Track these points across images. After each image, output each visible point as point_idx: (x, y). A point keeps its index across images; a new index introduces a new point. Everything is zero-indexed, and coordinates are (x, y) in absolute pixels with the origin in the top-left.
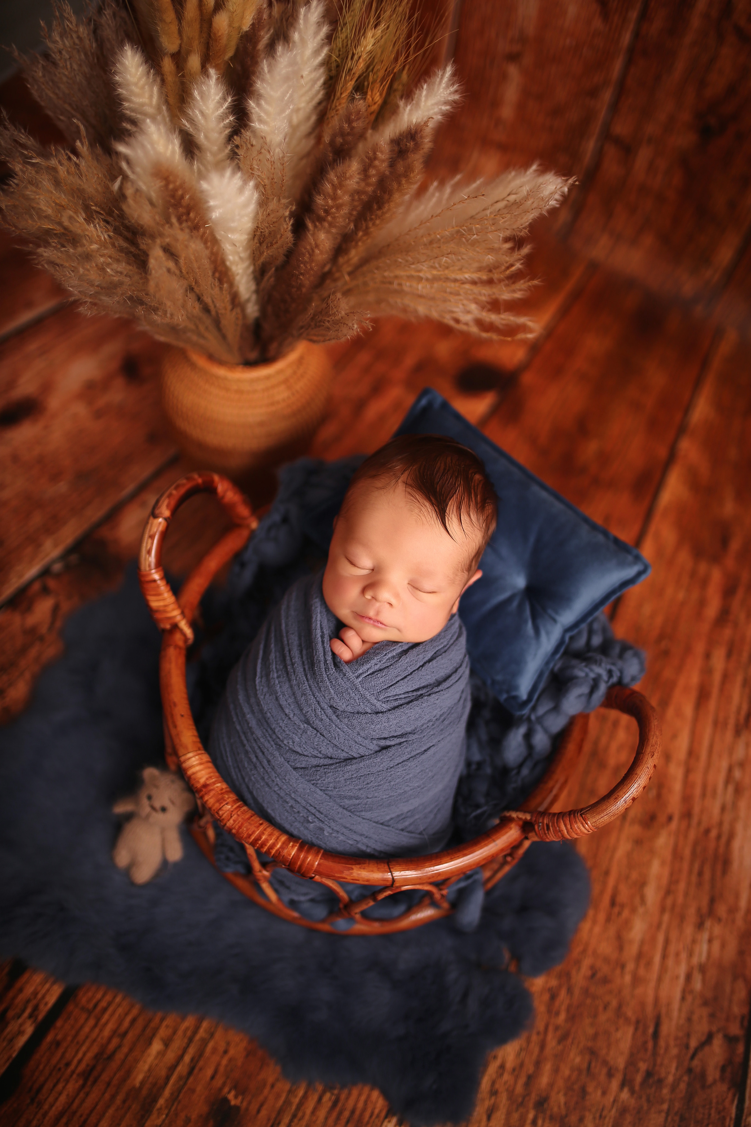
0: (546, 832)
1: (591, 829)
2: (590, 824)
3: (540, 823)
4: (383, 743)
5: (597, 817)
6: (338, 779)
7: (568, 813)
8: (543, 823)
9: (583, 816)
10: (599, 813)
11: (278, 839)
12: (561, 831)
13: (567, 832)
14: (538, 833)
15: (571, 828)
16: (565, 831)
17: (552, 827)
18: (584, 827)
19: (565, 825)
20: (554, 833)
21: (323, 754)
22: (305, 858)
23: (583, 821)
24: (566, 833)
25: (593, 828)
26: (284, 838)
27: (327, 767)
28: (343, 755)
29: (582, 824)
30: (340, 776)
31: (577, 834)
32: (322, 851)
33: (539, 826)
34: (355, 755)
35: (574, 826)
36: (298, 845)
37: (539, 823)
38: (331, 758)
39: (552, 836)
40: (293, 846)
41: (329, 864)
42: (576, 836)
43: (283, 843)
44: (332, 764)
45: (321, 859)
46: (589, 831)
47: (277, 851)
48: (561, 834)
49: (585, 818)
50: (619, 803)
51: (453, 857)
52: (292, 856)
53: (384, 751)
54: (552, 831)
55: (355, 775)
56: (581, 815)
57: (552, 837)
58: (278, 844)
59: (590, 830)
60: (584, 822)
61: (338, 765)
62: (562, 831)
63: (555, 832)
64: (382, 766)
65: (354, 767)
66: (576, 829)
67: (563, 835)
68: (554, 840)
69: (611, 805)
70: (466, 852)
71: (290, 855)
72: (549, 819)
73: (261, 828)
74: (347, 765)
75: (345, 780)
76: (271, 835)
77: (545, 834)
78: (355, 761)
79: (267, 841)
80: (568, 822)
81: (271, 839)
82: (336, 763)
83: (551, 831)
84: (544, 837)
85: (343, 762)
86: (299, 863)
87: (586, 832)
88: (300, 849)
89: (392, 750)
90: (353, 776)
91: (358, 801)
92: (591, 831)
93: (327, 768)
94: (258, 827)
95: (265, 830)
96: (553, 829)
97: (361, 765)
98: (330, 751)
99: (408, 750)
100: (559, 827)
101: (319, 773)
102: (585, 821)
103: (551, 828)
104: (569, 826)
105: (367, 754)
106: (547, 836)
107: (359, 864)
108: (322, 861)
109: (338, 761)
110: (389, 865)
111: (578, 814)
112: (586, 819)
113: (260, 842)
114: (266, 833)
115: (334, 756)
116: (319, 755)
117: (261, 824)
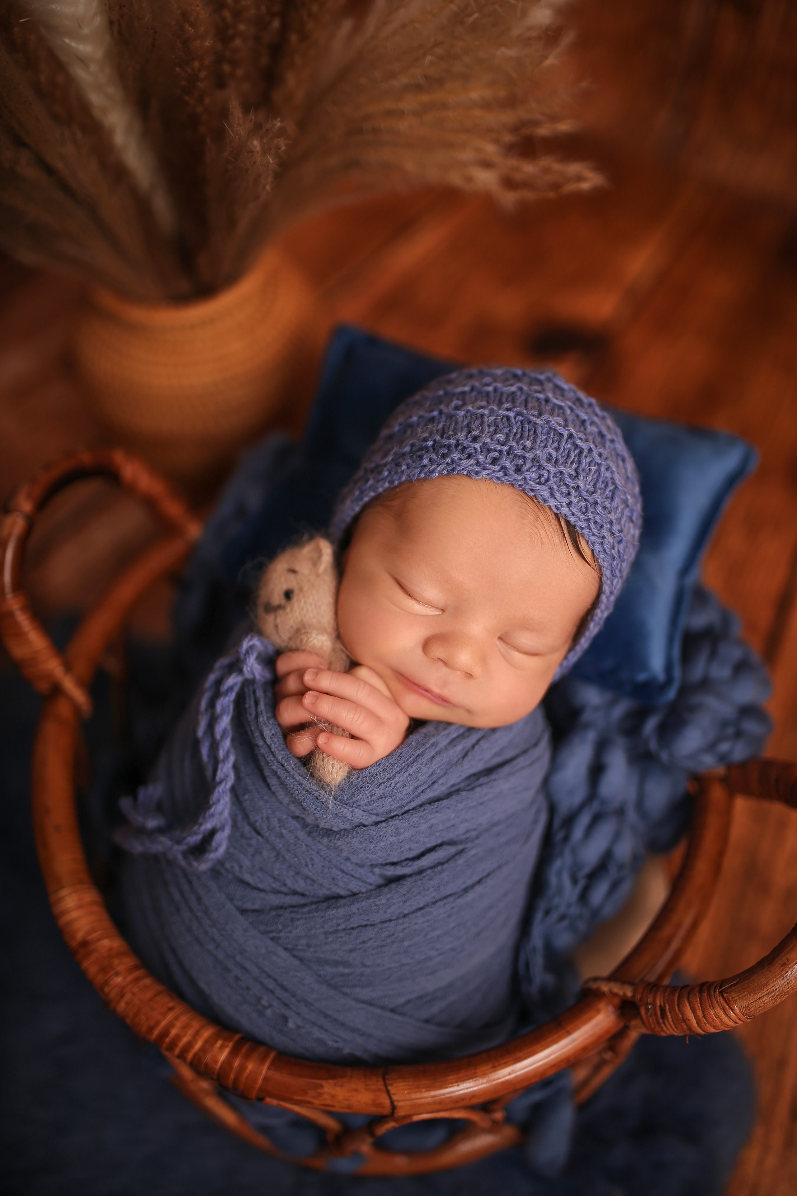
0: (661, 1021)
1: (740, 1019)
2: (738, 1011)
3: (650, 1004)
4: (391, 872)
5: (751, 998)
6: (313, 932)
7: (697, 989)
8: (654, 1004)
9: (725, 995)
10: (753, 992)
11: (197, 1034)
12: (685, 1020)
13: (697, 1023)
14: (646, 1021)
15: (704, 1016)
16: (694, 1022)
17: (670, 1012)
18: (727, 1014)
19: (694, 1011)
20: (674, 1024)
21: (290, 889)
22: (242, 1068)
23: (725, 1004)
24: (696, 1025)
25: (743, 1018)
26: (207, 1033)
27: (296, 909)
28: (323, 892)
29: (724, 1009)
30: (318, 926)
31: (714, 1027)
32: (272, 1055)
33: (647, 1010)
34: (342, 893)
35: (709, 1013)
36: (231, 1044)
37: (647, 1004)
38: (303, 895)
39: (672, 1027)
40: (222, 1048)
41: (283, 1077)
42: (713, 1030)
43: (206, 1042)
44: (304, 905)
45: (269, 1069)
46: (736, 1023)
47: (196, 1055)
48: (687, 1025)
49: (728, 999)
50: (789, 972)
51: (497, 1064)
52: (219, 1064)
53: (393, 885)
54: (670, 1019)
55: (342, 926)
56: (721, 993)
57: (670, 1029)
58: (196, 1043)
59: (738, 1021)
60: (727, 1007)
61: (314, 906)
62: (689, 1020)
63: (676, 1020)
64: (389, 911)
65: (341, 912)
66: (713, 1019)
67: (690, 1028)
68: (676, 1034)
69: (775, 976)
70: (519, 1054)
71: (216, 1062)
72: (664, 997)
73: (170, 1016)
74: (328, 907)
75: (326, 933)
76: (185, 1027)
77: (659, 1023)
78: (342, 902)
79: (178, 1038)
80: (698, 1006)
81: (185, 1035)
82: (312, 903)
83: (668, 1019)
84: (658, 1029)
85: (323, 902)
86: (232, 1076)
87: (731, 1023)
88: (234, 1052)
89: (408, 883)
90: (340, 928)
91: (347, 971)
92: (740, 1022)
93: (295, 912)
94: (164, 1015)
95: (176, 1018)
96: (671, 1017)
97: (354, 908)
98: (301, 885)
99: (435, 882)
100: (683, 1014)
101: (282, 919)
102: (728, 1005)
103: (668, 1014)
104: (700, 1014)
105: (364, 890)
106: (662, 1028)
107: (333, 1077)
108: (271, 1073)
109: (315, 900)
110: (384, 1080)
111: (715, 992)
112: (730, 1001)
113: (167, 1040)
114: (178, 1024)
115: (307, 893)
116: (284, 889)
117: (171, 1009)
